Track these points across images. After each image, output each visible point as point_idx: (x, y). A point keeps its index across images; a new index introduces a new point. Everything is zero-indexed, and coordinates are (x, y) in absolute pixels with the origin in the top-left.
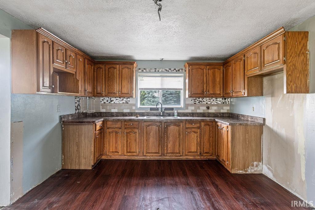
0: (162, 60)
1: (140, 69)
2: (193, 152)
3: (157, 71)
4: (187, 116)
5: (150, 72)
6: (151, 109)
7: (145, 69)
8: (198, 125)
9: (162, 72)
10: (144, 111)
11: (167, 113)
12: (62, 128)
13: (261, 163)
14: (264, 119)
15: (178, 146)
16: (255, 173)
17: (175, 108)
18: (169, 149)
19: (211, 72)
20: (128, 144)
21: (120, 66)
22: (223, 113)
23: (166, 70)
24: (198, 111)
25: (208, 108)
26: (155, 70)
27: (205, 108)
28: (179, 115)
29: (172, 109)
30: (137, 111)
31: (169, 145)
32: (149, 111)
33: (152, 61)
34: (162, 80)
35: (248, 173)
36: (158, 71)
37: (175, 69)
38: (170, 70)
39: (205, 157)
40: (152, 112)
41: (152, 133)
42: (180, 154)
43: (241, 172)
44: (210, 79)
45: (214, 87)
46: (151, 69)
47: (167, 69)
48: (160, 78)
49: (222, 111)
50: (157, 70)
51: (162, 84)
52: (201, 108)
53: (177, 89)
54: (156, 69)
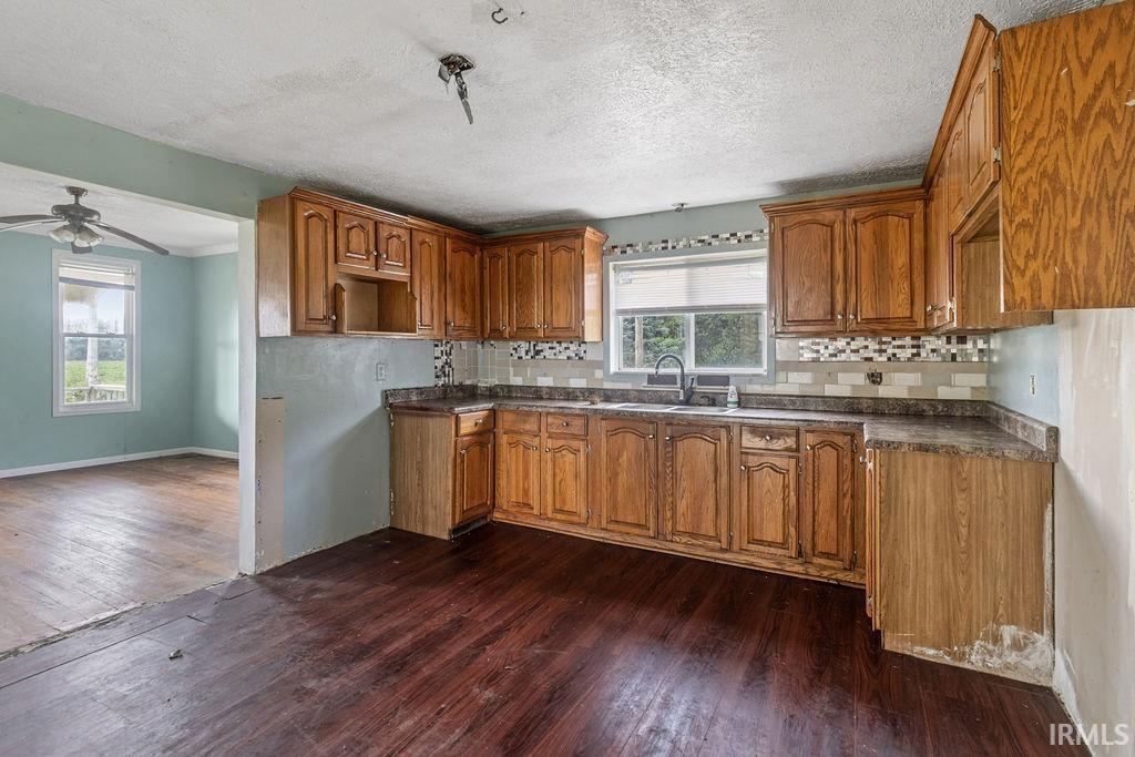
0: (680, 209)
1: (616, 247)
2: (770, 544)
3: (670, 248)
5: (647, 253)
6: (652, 379)
7: (631, 245)
8: (791, 442)
9: (688, 248)
10: (628, 386)
11: (705, 395)
12: (390, 421)
13: (1042, 640)
14: (1054, 433)
16: (1009, 675)
17: (735, 375)
18: (680, 520)
19: (866, 232)
20: (557, 485)
21: (547, 244)
22: (948, 403)
23: (703, 241)
24: (830, 390)
25: (875, 378)
26: (663, 245)
27: (860, 379)
28: (743, 401)
29: (725, 380)
30: (607, 385)
31: (682, 506)
32: (644, 385)
33: (651, 214)
34: (690, 277)
35: (967, 666)
36: (674, 247)
37: (734, 235)
38: (715, 243)
39: (826, 573)
40: (656, 388)
41: (625, 457)
42: (720, 542)
43: (929, 653)
44: (865, 257)
45: (880, 290)
46: (650, 243)
47: (706, 237)
48: (684, 271)
49: (944, 393)
50: (670, 246)
51: (691, 293)
52: (841, 376)
53: (743, 307)
54: (666, 241)
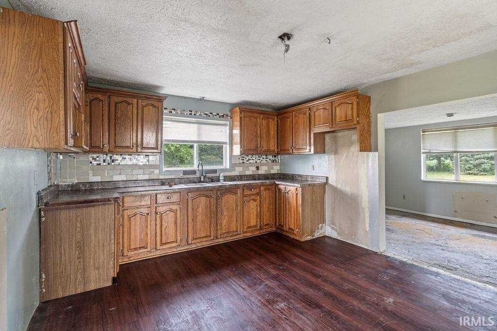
0: (202, 99)
1: (167, 109)
2: (252, 227)
3: (193, 114)
4: (235, 180)
5: (182, 115)
6: (185, 173)
7: (174, 110)
8: (258, 190)
9: (200, 116)
10: (173, 177)
11: (209, 178)
13: (324, 225)
14: (327, 178)
15: (235, 222)
16: (321, 236)
17: (219, 169)
18: (224, 228)
19: (264, 122)
21: (140, 101)
22: (273, 174)
23: (206, 114)
24: (248, 173)
25: (258, 168)
26: (190, 113)
27: (254, 169)
28: (227, 178)
29: (215, 171)
30: (161, 177)
31: (224, 222)
32: (181, 175)
33: (185, 98)
34: (199, 129)
35: (315, 237)
36: (195, 115)
37: (218, 114)
38: (211, 115)
39: (264, 231)
40: (187, 176)
41: (200, 208)
42: (237, 232)
43: (309, 238)
44: (264, 130)
45: (268, 141)
46: (184, 110)
47: (208, 113)
48: (196, 125)
49: (272, 172)
50: (193, 113)
51: (199, 135)
52: (250, 168)
53: (220, 143)
54: (191, 111)
